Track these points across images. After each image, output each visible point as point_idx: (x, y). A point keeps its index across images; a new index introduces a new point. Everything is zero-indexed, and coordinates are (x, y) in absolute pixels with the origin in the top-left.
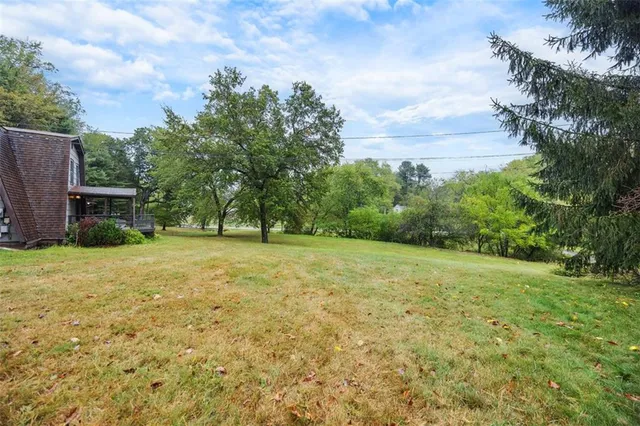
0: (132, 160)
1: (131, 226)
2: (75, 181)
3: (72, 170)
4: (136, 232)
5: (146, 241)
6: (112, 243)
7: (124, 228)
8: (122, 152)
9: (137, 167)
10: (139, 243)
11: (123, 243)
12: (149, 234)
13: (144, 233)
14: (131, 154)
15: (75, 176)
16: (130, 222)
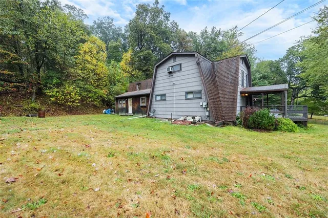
0: (285, 71)
1: (284, 114)
2: (245, 85)
3: (243, 77)
4: (288, 121)
5: (298, 129)
6: (266, 129)
7: (277, 116)
8: (278, 68)
9: (288, 74)
10: (291, 131)
11: (276, 129)
12: (301, 123)
13: (296, 122)
14: (284, 67)
15: (245, 82)
16: (283, 112)
